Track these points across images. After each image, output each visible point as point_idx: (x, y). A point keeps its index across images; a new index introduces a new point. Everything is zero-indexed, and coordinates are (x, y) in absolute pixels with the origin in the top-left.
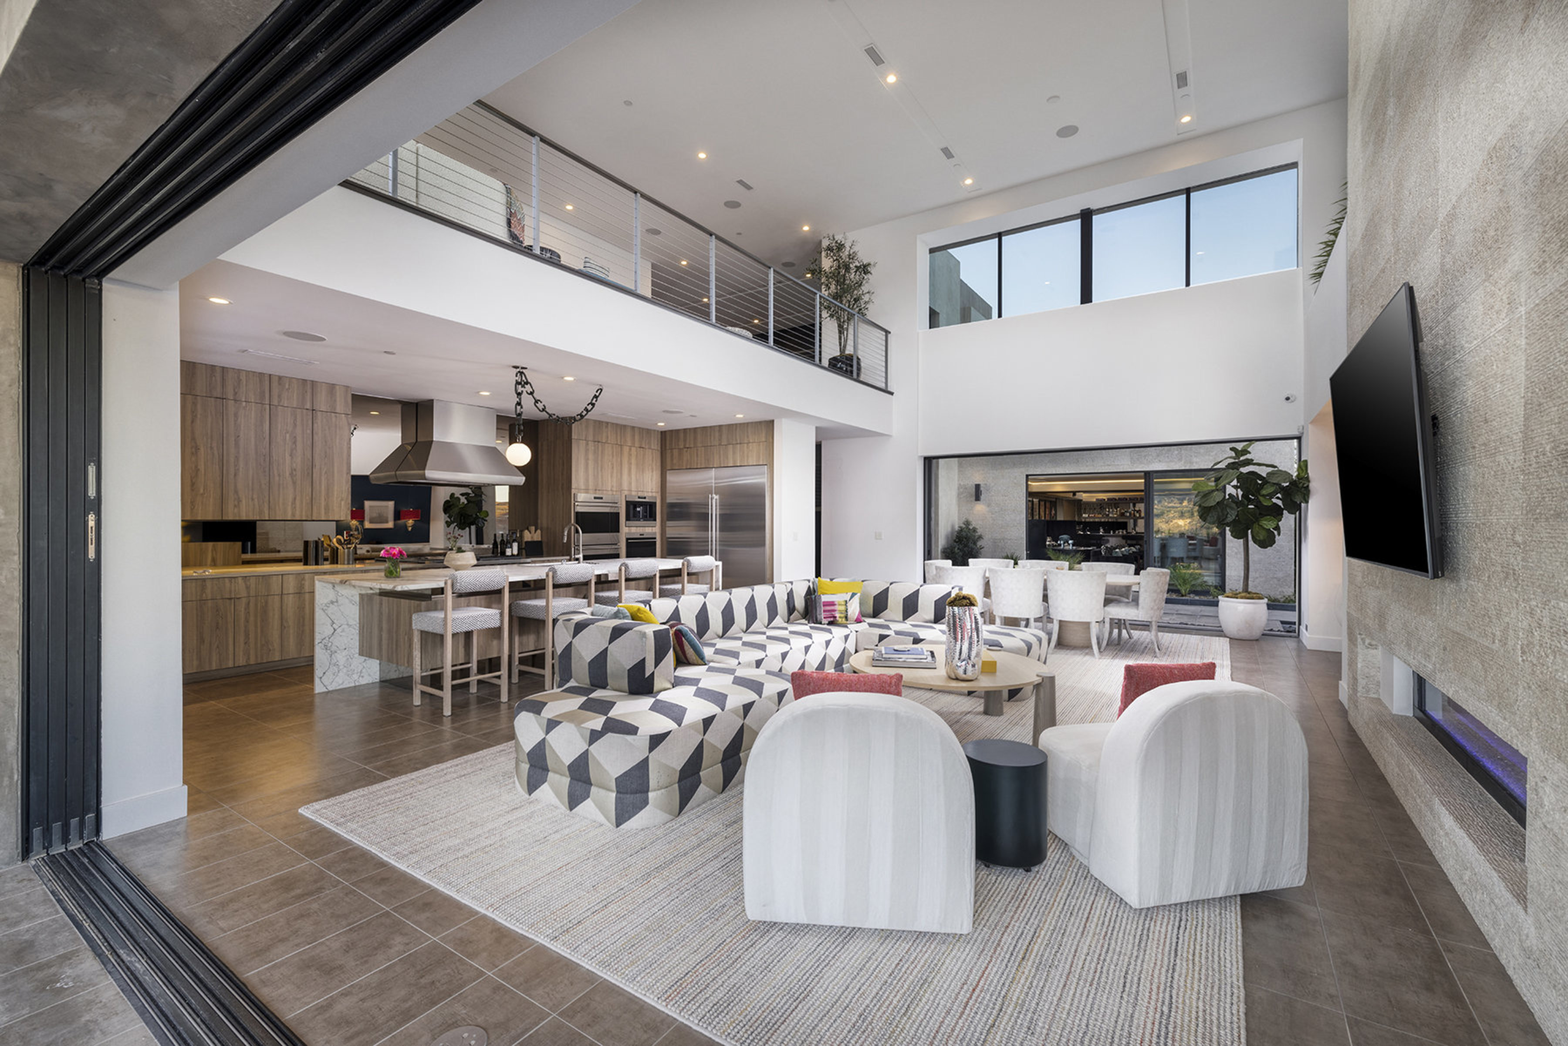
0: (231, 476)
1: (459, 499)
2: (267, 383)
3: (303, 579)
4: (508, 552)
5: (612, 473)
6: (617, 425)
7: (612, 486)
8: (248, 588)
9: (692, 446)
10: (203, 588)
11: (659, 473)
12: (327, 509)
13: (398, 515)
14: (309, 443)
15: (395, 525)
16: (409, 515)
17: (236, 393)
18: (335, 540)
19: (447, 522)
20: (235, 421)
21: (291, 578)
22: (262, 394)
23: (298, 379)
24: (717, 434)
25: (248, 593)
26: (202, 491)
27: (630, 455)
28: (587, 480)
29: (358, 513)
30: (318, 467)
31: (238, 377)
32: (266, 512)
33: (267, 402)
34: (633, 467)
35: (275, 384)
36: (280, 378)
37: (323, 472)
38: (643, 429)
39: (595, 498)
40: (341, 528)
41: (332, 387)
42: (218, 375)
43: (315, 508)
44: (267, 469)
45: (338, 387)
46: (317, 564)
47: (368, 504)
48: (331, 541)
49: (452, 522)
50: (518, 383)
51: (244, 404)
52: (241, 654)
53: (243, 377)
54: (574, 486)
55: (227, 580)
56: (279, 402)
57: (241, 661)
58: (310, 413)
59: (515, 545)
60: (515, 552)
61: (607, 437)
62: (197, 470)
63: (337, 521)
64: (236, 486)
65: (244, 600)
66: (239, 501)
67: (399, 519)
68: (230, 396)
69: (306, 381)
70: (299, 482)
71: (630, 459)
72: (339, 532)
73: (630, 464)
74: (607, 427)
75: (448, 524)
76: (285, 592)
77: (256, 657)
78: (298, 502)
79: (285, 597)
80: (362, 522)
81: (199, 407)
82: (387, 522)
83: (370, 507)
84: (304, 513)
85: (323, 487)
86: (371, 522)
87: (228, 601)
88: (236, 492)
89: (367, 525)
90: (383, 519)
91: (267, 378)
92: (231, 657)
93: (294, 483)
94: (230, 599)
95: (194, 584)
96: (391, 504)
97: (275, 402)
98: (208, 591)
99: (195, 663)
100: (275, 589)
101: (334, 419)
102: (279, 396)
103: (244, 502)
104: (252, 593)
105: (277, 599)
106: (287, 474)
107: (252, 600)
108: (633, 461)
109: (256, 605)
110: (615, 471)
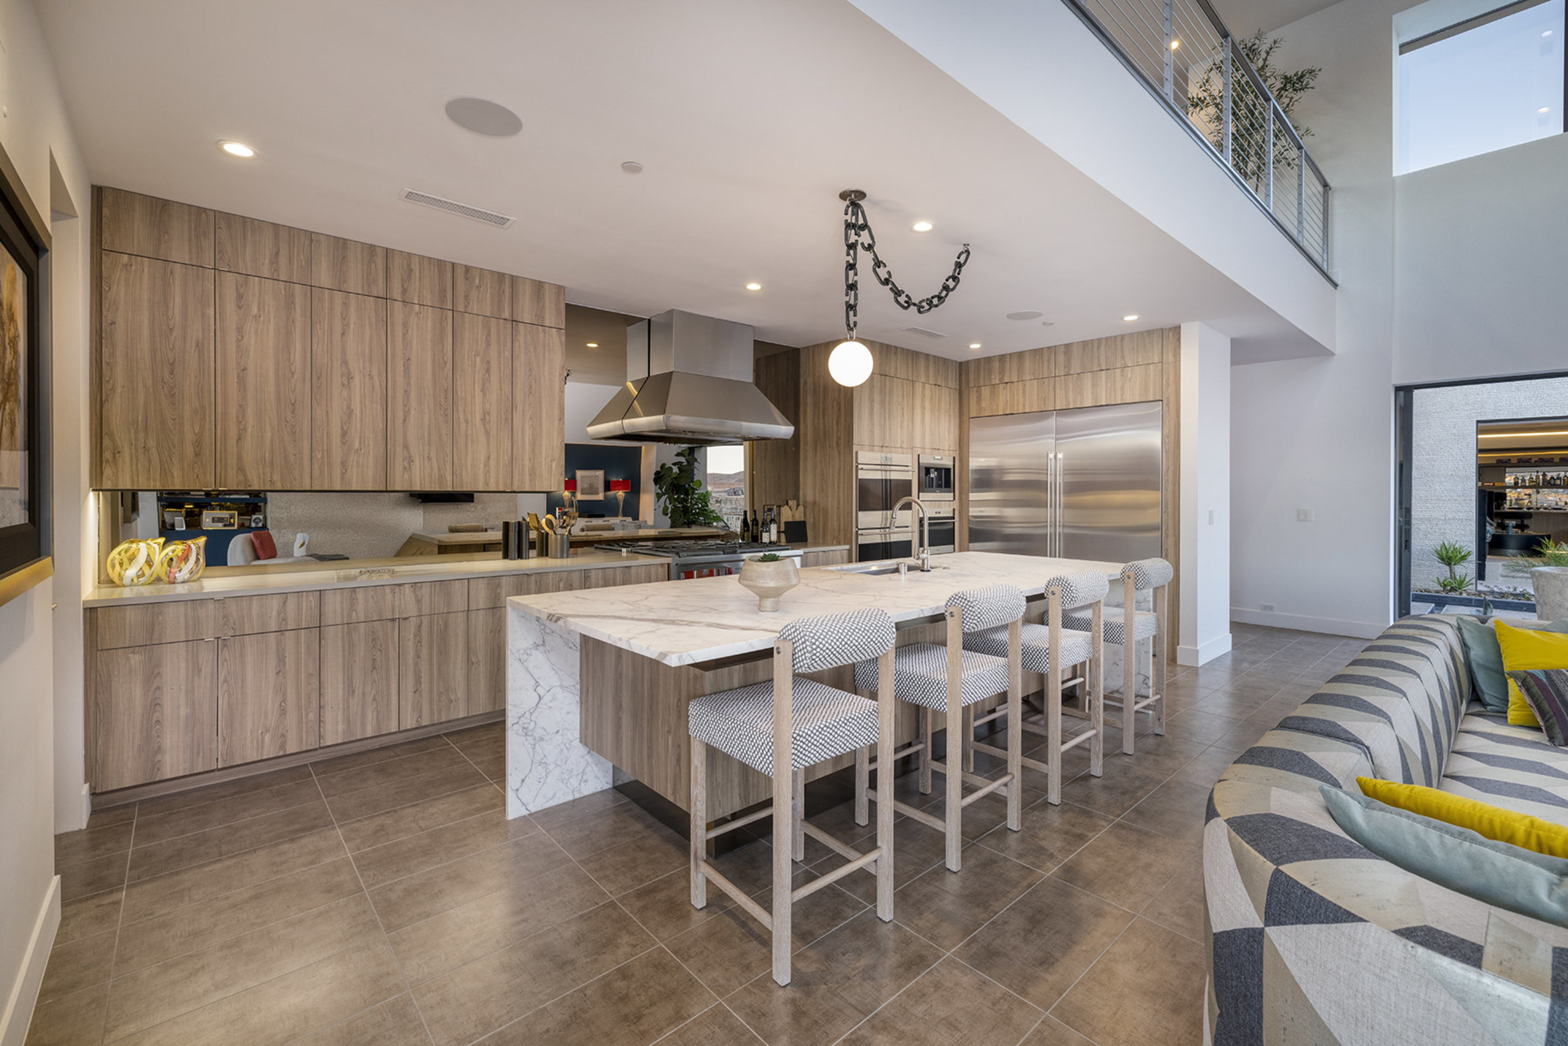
0: (399, 422)
1: (670, 469)
2: (449, 275)
3: (499, 585)
4: (765, 538)
5: (902, 422)
6: (908, 350)
7: (902, 442)
8: (419, 601)
9: (1014, 379)
10: (353, 602)
11: (957, 421)
12: (533, 472)
13: (608, 486)
14: (508, 371)
15: (605, 497)
16: (618, 485)
17: (404, 291)
18: (543, 521)
19: (657, 494)
20: (405, 334)
21: (482, 585)
22: (443, 292)
23: (492, 272)
24: (1061, 358)
25: (420, 610)
26: (357, 445)
27: (924, 395)
29: (571, 485)
30: (520, 408)
31: (409, 265)
32: (449, 477)
33: (450, 306)
34: (928, 414)
35: (460, 277)
36: (467, 269)
37: (528, 416)
38: (939, 358)
40: (553, 504)
41: (539, 286)
42: (380, 260)
43: (516, 471)
44: (449, 412)
45: (546, 287)
46: (520, 556)
47: (579, 474)
48: (538, 522)
49: (664, 494)
50: (849, 226)
51: (417, 307)
52: (409, 708)
53: (415, 266)
54: (856, 440)
55: (388, 590)
56: (466, 307)
57: (409, 723)
58: (509, 325)
59: (774, 528)
60: (774, 538)
61: (896, 369)
62: (350, 412)
63: (547, 493)
64: (405, 437)
65: (413, 622)
66: (411, 461)
67: (609, 490)
68: (397, 294)
69: (503, 275)
70: (493, 432)
71: (923, 401)
72: (550, 510)
73: (923, 408)
74: (896, 353)
75: (659, 496)
76: (473, 607)
77: (432, 714)
78: (492, 462)
79: (473, 615)
80: (574, 494)
81: (352, 310)
82: (598, 493)
83: (582, 477)
84: (501, 482)
85: (527, 440)
86: (582, 493)
87: (390, 624)
88: (406, 447)
89: (580, 497)
90: (592, 490)
91: (449, 269)
92: (394, 715)
93: (487, 433)
94: (393, 620)
95: (338, 598)
96: (600, 474)
97: (461, 308)
98: (360, 607)
99: (341, 727)
100: (459, 602)
101: (541, 335)
102: (466, 297)
103: (417, 462)
104: (426, 610)
105: (461, 618)
106: (478, 418)
107: (426, 621)
108: (927, 405)
109: (431, 629)
110: (906, 419)
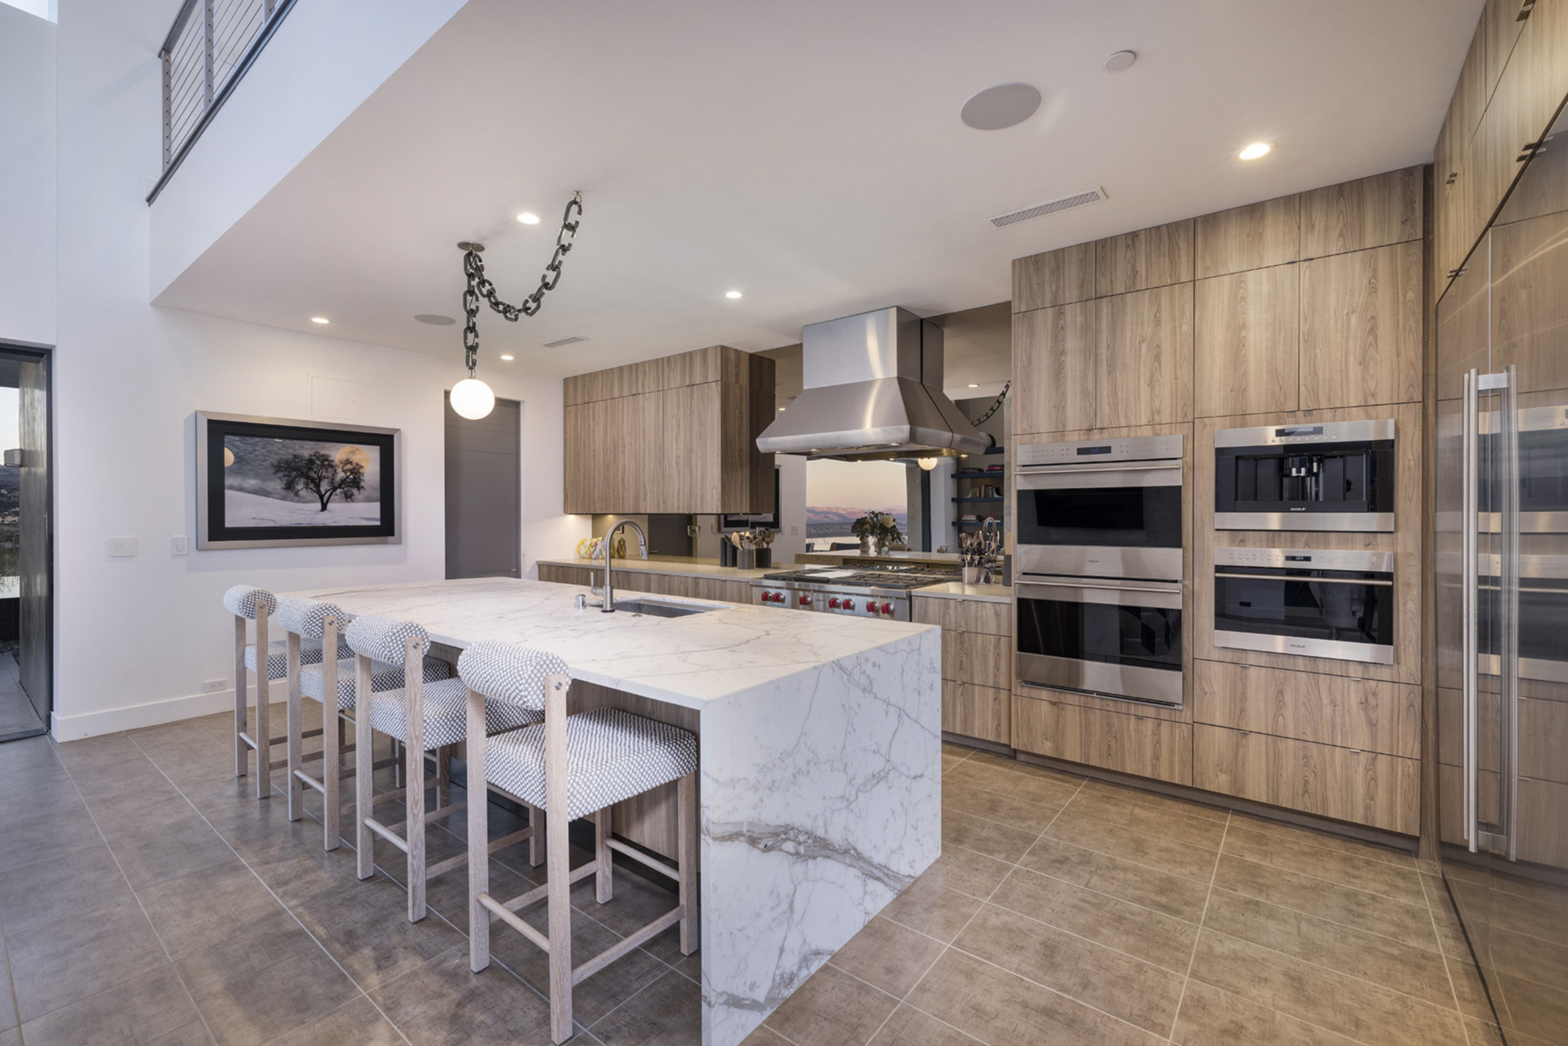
28: (1060, 408)
39: (1081, 451)
